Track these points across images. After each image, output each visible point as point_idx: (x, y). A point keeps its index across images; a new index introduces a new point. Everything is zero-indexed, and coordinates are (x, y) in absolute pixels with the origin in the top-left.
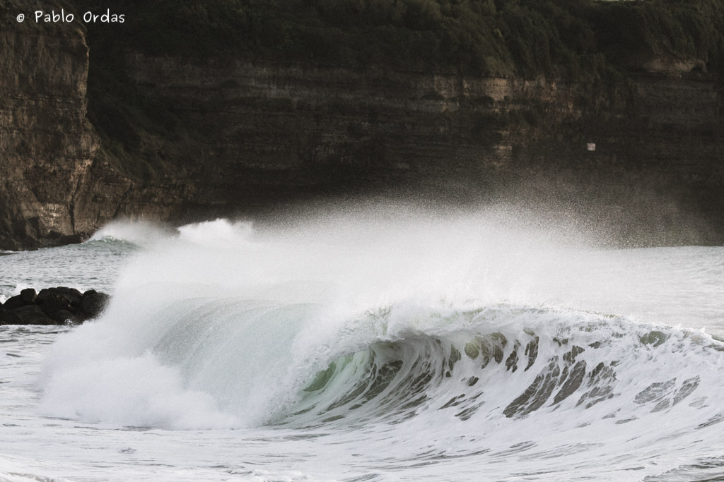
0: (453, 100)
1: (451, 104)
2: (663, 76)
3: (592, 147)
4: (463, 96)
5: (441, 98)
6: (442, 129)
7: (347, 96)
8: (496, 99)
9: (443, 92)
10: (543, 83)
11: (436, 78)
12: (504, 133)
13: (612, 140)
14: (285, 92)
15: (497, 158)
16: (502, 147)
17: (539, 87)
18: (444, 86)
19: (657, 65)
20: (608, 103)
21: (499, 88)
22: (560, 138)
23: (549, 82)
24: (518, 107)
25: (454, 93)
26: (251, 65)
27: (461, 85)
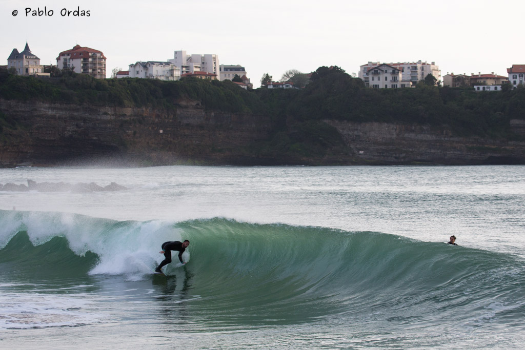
0: (113, 115)
1: (112, 117)
2: (186, 107)
3: (161, 131)
4: (116, 114)
5: (109, 114)
6: (109, 125)
7: (76, 114)
8: (128, 115)
9: (109, 113)
10: (144, 109)
11: (107, 107)
12: (130, 127)
13: (168, 129)
14: (54, 113)
15: (128, 135)
16: (130, 132)
17: (143, 111)
18: (110, 110)
19: (183, 103)
20: (167, 116)
21: (129, 111)
22: (150, 128)
23: (146, 109)
24: (135, 118)
25: (113, 113)
26: (42, 103)
27: (116, 109)
